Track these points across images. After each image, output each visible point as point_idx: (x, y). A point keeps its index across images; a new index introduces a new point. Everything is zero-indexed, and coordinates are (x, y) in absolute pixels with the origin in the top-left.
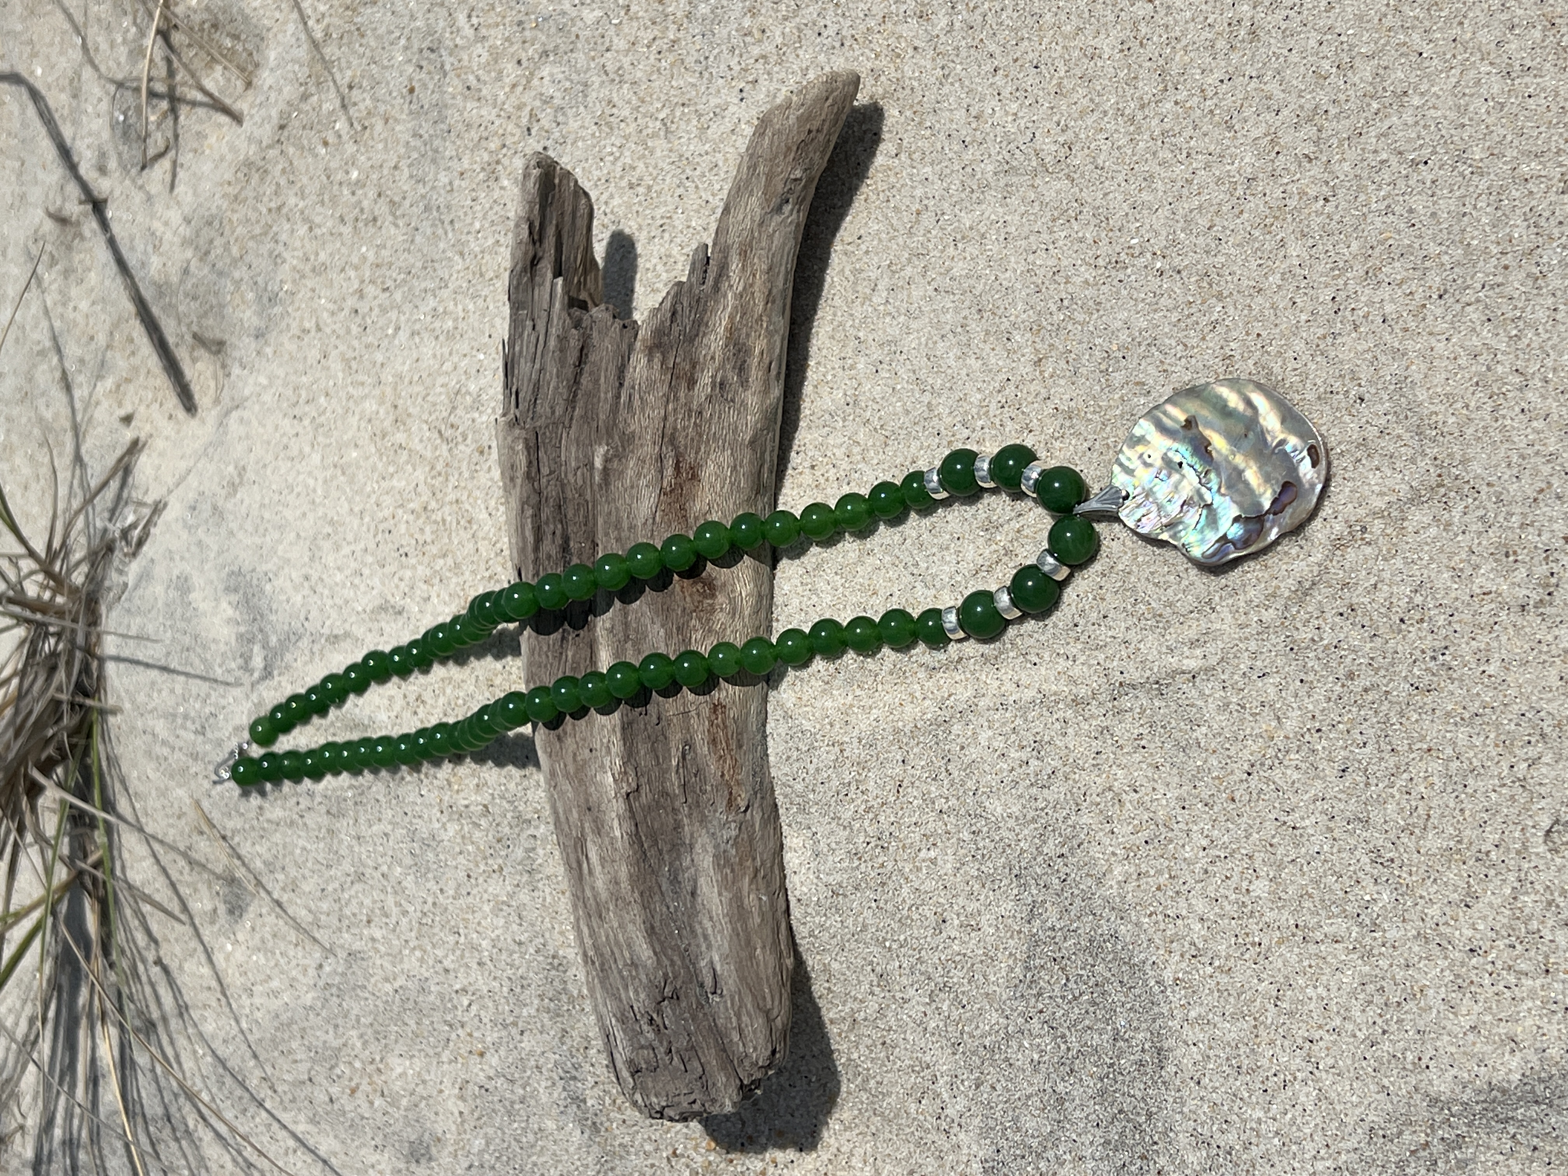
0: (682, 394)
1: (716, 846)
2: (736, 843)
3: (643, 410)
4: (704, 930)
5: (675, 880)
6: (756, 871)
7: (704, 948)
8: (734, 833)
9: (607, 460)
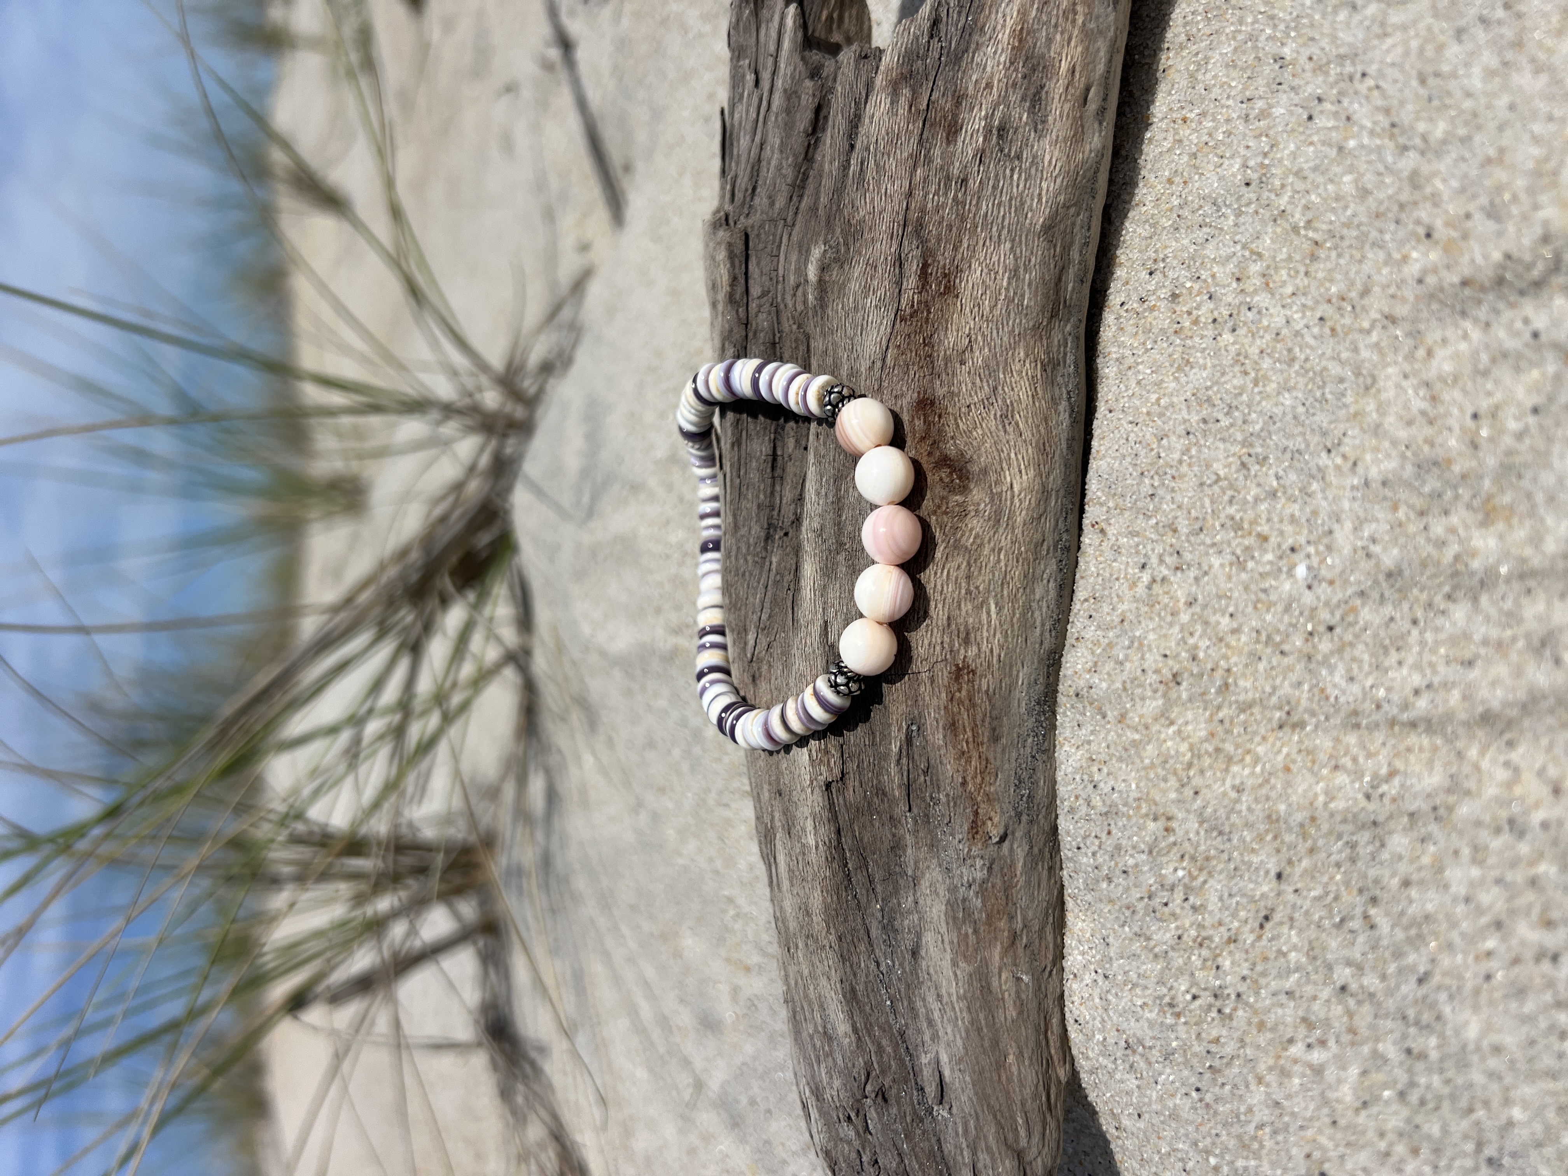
0: (937, 152)
1: (953, 890)
2: (983, 891)
3: (878, 183)
4: (929, 1012)
5: (889, 927)
6: (1014, 937)
7: (927, 1037)
8: (979, 875)
9: (823, 269)
